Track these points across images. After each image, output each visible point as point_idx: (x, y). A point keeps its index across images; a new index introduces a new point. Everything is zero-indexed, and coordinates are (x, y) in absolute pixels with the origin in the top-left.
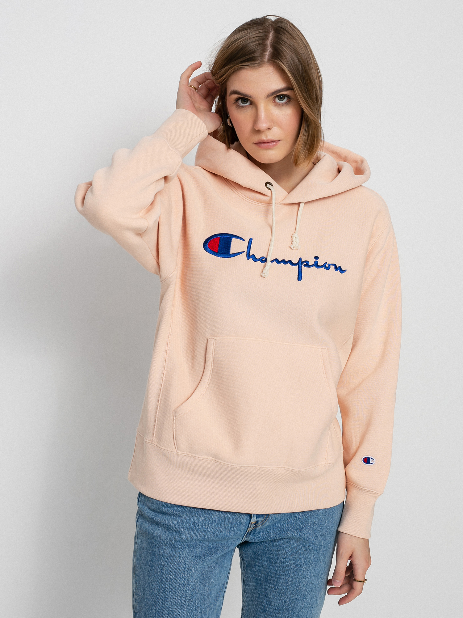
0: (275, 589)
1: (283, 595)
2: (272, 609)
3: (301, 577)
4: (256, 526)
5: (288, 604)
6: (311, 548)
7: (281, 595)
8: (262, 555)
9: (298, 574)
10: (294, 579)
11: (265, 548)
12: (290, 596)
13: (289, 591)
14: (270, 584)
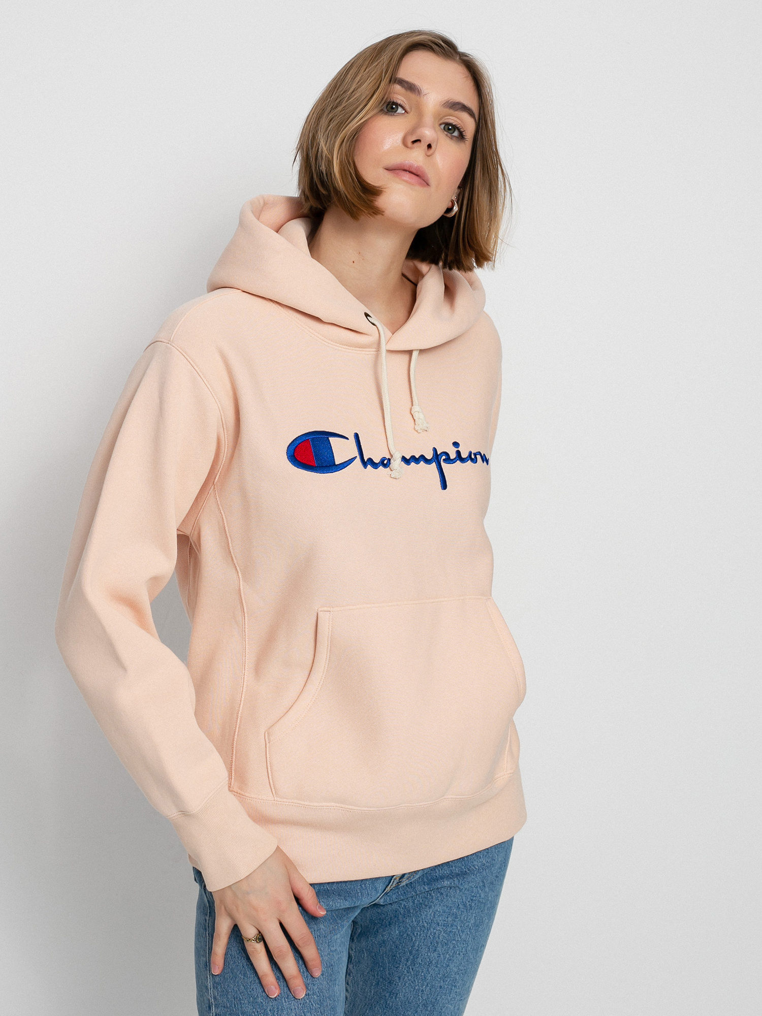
0: (408, 973)
1: (420, 981)
2: (400, 1004)
3: (453, 952)
4: (401, 882)
5: (427, 995)
6: (473, 905)
7: (417, 981)
8: (391, 918)
9: (449, 948)
10: (442, 956)
11: (399, 907)
12: (432, 982)
13: (432, 975)
14: (399, 964)
